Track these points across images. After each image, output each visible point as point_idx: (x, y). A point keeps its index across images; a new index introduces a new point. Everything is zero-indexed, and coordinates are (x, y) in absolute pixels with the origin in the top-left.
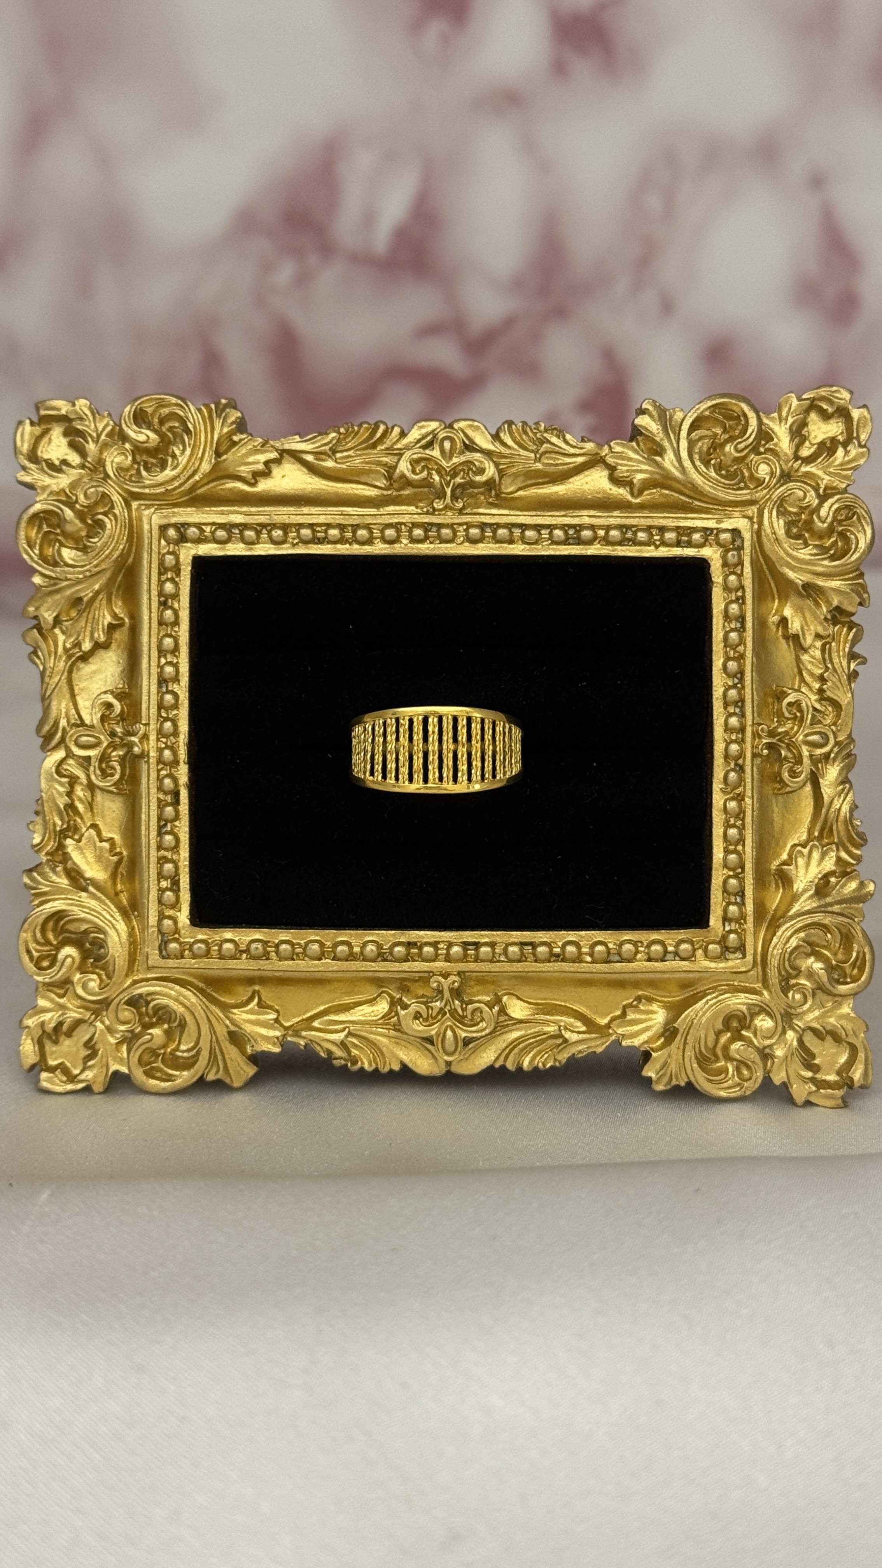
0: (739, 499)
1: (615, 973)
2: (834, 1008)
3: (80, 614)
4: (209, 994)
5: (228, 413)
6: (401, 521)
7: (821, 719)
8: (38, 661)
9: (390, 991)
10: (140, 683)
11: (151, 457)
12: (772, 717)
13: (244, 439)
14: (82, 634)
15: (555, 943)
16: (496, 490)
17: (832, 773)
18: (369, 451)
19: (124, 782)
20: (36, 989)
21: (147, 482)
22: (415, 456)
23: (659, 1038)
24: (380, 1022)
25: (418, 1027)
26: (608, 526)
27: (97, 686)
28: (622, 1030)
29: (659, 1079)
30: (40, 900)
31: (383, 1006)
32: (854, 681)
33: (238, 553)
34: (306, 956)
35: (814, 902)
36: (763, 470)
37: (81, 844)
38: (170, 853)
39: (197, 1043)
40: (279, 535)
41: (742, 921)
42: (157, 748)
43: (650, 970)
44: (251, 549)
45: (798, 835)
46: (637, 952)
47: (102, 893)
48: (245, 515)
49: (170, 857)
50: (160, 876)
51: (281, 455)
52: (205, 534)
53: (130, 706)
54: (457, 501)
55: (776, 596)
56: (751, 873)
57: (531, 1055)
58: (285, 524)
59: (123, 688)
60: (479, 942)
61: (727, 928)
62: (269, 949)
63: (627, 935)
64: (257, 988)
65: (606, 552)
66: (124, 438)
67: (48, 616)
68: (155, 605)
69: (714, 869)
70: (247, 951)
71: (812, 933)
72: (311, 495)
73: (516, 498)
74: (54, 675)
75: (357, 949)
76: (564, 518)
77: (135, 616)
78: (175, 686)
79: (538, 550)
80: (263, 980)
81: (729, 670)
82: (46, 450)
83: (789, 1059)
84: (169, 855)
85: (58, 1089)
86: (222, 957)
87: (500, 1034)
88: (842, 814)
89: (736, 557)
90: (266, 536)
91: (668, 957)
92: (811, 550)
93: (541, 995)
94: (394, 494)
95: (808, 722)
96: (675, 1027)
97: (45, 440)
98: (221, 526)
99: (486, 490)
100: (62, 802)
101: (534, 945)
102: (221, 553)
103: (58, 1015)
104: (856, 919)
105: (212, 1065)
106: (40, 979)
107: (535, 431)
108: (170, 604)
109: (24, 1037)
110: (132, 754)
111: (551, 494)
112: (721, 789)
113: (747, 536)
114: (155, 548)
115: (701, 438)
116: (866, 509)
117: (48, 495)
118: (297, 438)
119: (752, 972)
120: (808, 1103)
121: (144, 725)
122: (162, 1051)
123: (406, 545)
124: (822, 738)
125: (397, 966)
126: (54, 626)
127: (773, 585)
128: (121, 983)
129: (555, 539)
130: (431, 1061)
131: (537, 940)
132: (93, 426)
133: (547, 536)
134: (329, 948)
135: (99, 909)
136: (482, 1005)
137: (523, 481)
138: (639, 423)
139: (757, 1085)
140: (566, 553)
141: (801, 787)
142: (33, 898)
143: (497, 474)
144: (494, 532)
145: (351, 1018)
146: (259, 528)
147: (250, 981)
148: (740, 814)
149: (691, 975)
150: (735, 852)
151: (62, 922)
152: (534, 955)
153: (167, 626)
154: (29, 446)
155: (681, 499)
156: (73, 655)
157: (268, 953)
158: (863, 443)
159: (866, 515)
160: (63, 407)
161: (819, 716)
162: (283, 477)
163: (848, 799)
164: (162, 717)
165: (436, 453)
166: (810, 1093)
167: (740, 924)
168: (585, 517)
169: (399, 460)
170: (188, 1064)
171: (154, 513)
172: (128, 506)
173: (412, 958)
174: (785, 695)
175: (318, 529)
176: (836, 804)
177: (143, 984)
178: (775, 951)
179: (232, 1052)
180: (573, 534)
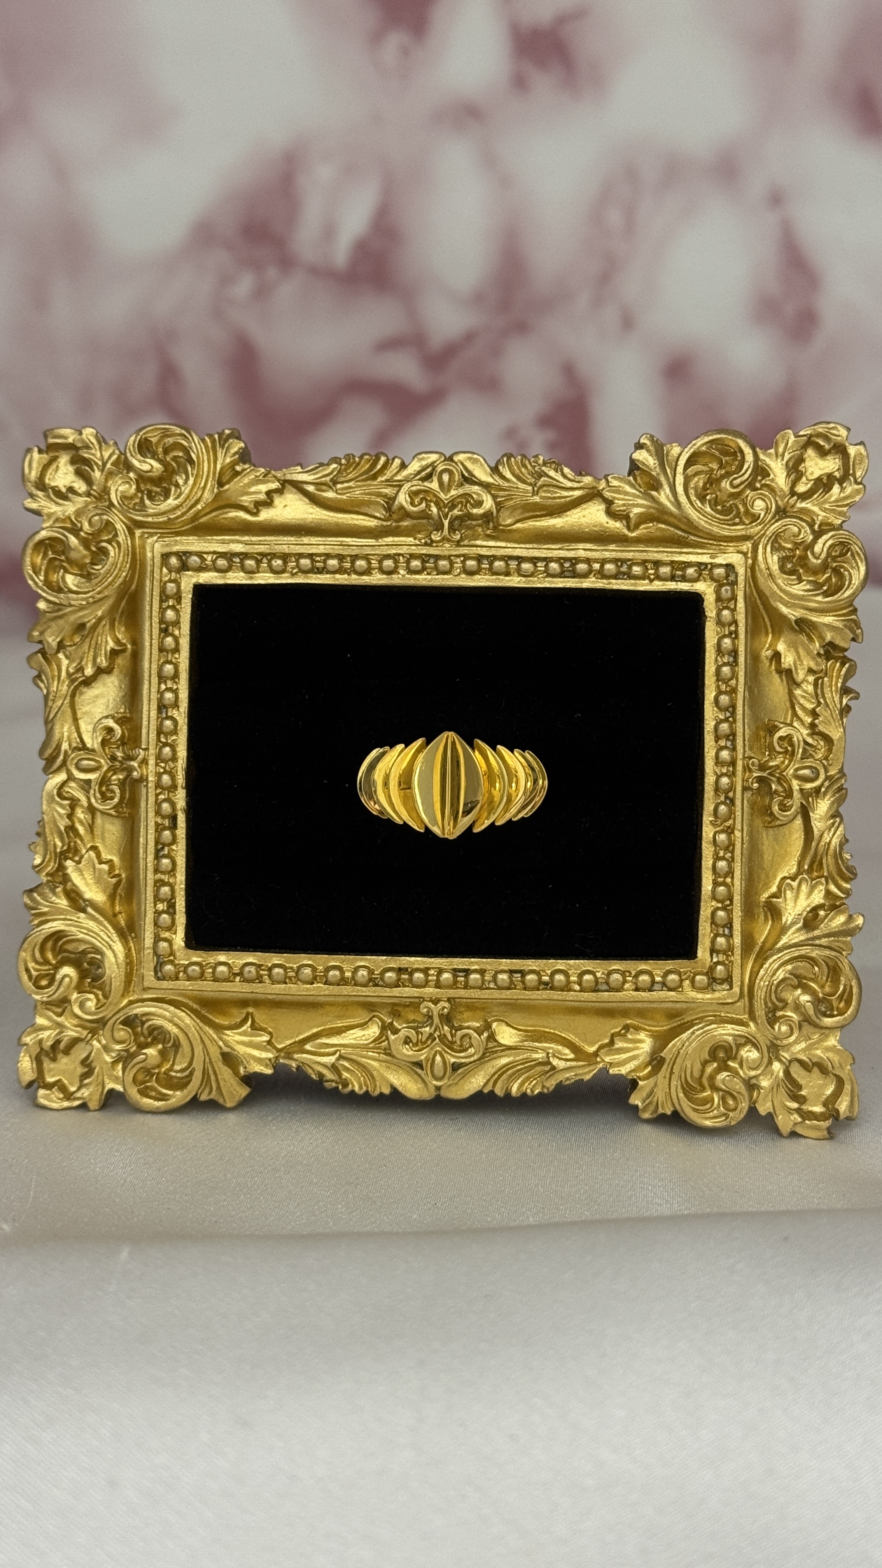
0: (734, 534)
1: (603, 1002)
2: (821, 1041)
3: (83, 640)
4: (203, 1016)
5: (232, 443)
6: (399, 552)
7: (813, 753)
8: (42, 685)
9: (382, 1016)
10: (140, 707)
11: (155, 486)
12: (763, 751)
13: (246, 469)
14: (85, 660)
15: (544, 971)
16: (493, 523)
17: (822, 807)
18: (369, 482)
19: (124, 805)
20: (35, 1008)
21: (151, 511)
22: (414, 488)
23: (646, 1067)
24: (371, 1045)
25: (407, 1051)
26: (603, 559)
27: (99, 710)
28: (609, 1058)
29: (645, 1109)
30: (40, 919)
31: (374, 1030)
32: (846, 716)
33: (238, 582)
34: (298, 980)
35: (802, 935)
36: (759, 506)
37: (80, 865)
38: (167, 877)
39: (191, 1063)
40: (278, 565)
41: (730, 953)
42: (156, 772)
43: (637, 999)
44: (251, 578)
45: (788, 868)
46: (625, 982)
47: (100, 914)
48: (246, 544)
49: (166, 880)
50: (157, 899)
51: (283, 485)
52: (206, 562)
53: (130, 730)
54: (454, 533)
55: (770, 630)
56: (739, 905)
57: (519, 1081)
58: (285, 554)
59: (124, 713)
60: (469, 969)
61: (715, 960)
62: (262, 972)
63: (616, 965)
64: (251, 1010)
65: (601, 585)
66: (129, 467)
67: (52, 640)
68: (156, 632)
69: (702, 900)
70: (240, 974)
71: (799, 966)
72: (312, 525)
73: (515, 530)
74: (57, 699)
75: (348, 974)
76: (560, 551)
77: (137, 643)
78: (174, 712)
79: (534, 582)
80: (257, 1003)
81: (721, 704)
82: (54, 478)
83: (775, 1090)
84: (165, 878)
85: (55, 1105)
86: (215, 980)
87: (489, 1060)
88: (832, 847)
89: (729, 592)
90: (266, 565)
91: (656, 987)
92: (804, 585)
93: (531, 1022)
94: (393, 524)
95: (799, 756)
96: (661, 1057)
97: (54, 467)
98: (222, 555)
99: (485, 522)
100: (62, 824)
101: (523, 973)
102: (221, 582)
103: (55, 1033)
104: (844, 953)
105: (205, 1086)
106: (38, 997)
107: (533, 464)
108: (171, 632)
109: (22, 1054)
110: (132, 778)
111: (549, 527)
112: (711, 822)
113: (741, 571)
114: (157, 576)
115: (696, 474)
116: (860, 545)
117: (54, 522)
118: (299, 469)
119: (739, 1004)
120: (794, 1134)
121: (143, 749)
122: (157, 1071)
123: (403, 576)
124: (813, 772)
125: (387, 992)
126: (58, 651)
127: (767, 620)
128: (117, 1003)
129: (549, 572)
130: (421, 1085)
131: (526, 968)
132: (99, 455)
133: (543, 569)
134: (321, 972)
135: (96, 929)
136: (471, 1031)
137: (521, 514)
138: (637, 458)
139: (742, 1116)
140: (561, 586)
141: (790, 822)
142: (32, 918)
143: (494, 506)
144: (491, 564)
145: (342, 1042)
146: (259, 558)
147: (244, 1003)
148: (730, 847)
149: (678, 1005)
150: (724, 884)
151: (60, 943)
152: (523, 982)
153: (167, 653)
154: (37, 474)
155: (676, 533)
156: (76, 679)
157: (261, 976)
158: (859, 480)
159: (859, 552)
160: (70, 436)
161: (810, 751)
162: (285, 506)
163: (838, 833)
164: (161, 742)
165: (434, 485)
166: (796, 1124)
167: (728, 956)
168: (581, 550)
169: (398, 492)
170: (182, 1084)
171: (156, 541)
172: (132, 533)
173: (403, 983)
174: (776, 729)
175: (318, 559)
176: (826, 838)
177: (138, 1004)
178: (761, 984)
179: (225, 1073)
180: (569, 568)
